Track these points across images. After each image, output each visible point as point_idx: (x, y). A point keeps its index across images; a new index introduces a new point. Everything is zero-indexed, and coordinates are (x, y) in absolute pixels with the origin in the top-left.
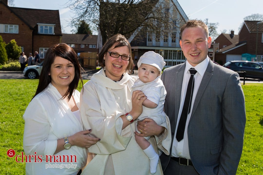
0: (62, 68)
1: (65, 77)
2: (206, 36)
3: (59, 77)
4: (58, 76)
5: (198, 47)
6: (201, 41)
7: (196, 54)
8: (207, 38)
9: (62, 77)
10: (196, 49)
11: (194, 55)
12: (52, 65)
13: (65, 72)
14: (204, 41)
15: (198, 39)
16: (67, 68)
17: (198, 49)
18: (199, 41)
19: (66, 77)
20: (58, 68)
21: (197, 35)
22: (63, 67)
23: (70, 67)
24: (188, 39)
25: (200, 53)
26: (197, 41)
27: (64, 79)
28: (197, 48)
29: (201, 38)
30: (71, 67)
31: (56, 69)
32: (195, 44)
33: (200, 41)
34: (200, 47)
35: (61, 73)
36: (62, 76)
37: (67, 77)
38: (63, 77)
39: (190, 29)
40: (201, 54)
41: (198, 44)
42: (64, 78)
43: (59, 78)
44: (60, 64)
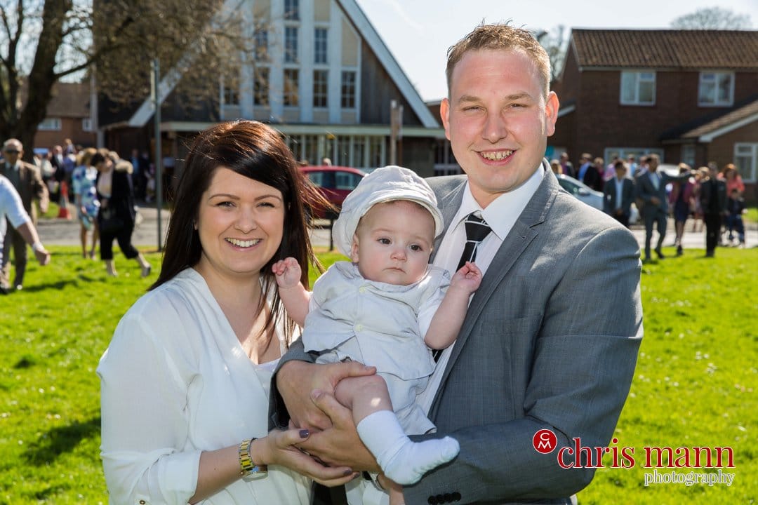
0: (237, 208)
1: (245, 240)
2: (541, 89)
3: (226, 239)
4: (221, 236)
5: (509, 128)
6: (525, 106)
7: (499, 155)
8: (545, 96)
9: (235, 242)
10: (504, 136)
11: (492, 156)
12: (205, 196)
13: (246, 226)
14: (534, 108)
15: (511, 97)
16: (255, 210)
17: (511, 135)
18: (514, 105)
19: (248, 244)
20: (224, 207)
21: (509, 79)
22: (240, 207)
23: (265, 208)
24: (474, 93)
25: (513, 151)
26: (509, 106)
27: (242, 250)
28: (507, 132)
29: (523, 95)
30: (270, 207)
31: (217, 209)
32: (501, 113)
33: (518, 105)
34: (517, 128)
35: (232, 228)
36: (235, 237)
37: (252, 243)
38: (238, 243)
39: (485, 54)
40: (517, 154)
41: (514, 115)
42: (242, 244)
43: (225, 245)
44: (230, 193)
